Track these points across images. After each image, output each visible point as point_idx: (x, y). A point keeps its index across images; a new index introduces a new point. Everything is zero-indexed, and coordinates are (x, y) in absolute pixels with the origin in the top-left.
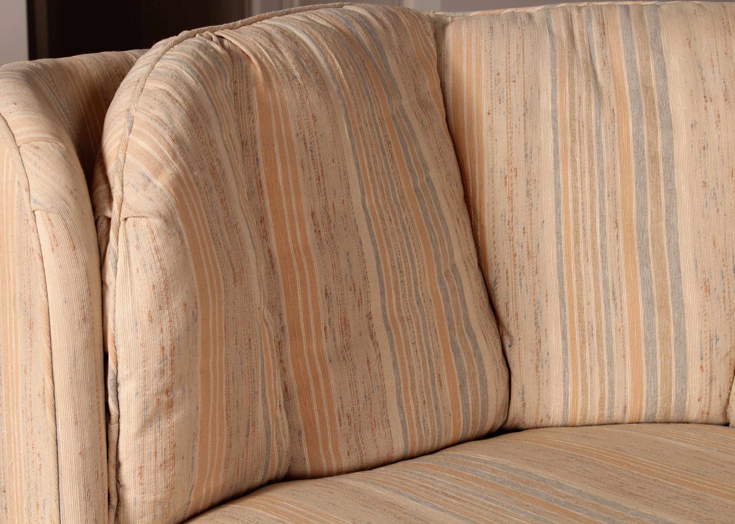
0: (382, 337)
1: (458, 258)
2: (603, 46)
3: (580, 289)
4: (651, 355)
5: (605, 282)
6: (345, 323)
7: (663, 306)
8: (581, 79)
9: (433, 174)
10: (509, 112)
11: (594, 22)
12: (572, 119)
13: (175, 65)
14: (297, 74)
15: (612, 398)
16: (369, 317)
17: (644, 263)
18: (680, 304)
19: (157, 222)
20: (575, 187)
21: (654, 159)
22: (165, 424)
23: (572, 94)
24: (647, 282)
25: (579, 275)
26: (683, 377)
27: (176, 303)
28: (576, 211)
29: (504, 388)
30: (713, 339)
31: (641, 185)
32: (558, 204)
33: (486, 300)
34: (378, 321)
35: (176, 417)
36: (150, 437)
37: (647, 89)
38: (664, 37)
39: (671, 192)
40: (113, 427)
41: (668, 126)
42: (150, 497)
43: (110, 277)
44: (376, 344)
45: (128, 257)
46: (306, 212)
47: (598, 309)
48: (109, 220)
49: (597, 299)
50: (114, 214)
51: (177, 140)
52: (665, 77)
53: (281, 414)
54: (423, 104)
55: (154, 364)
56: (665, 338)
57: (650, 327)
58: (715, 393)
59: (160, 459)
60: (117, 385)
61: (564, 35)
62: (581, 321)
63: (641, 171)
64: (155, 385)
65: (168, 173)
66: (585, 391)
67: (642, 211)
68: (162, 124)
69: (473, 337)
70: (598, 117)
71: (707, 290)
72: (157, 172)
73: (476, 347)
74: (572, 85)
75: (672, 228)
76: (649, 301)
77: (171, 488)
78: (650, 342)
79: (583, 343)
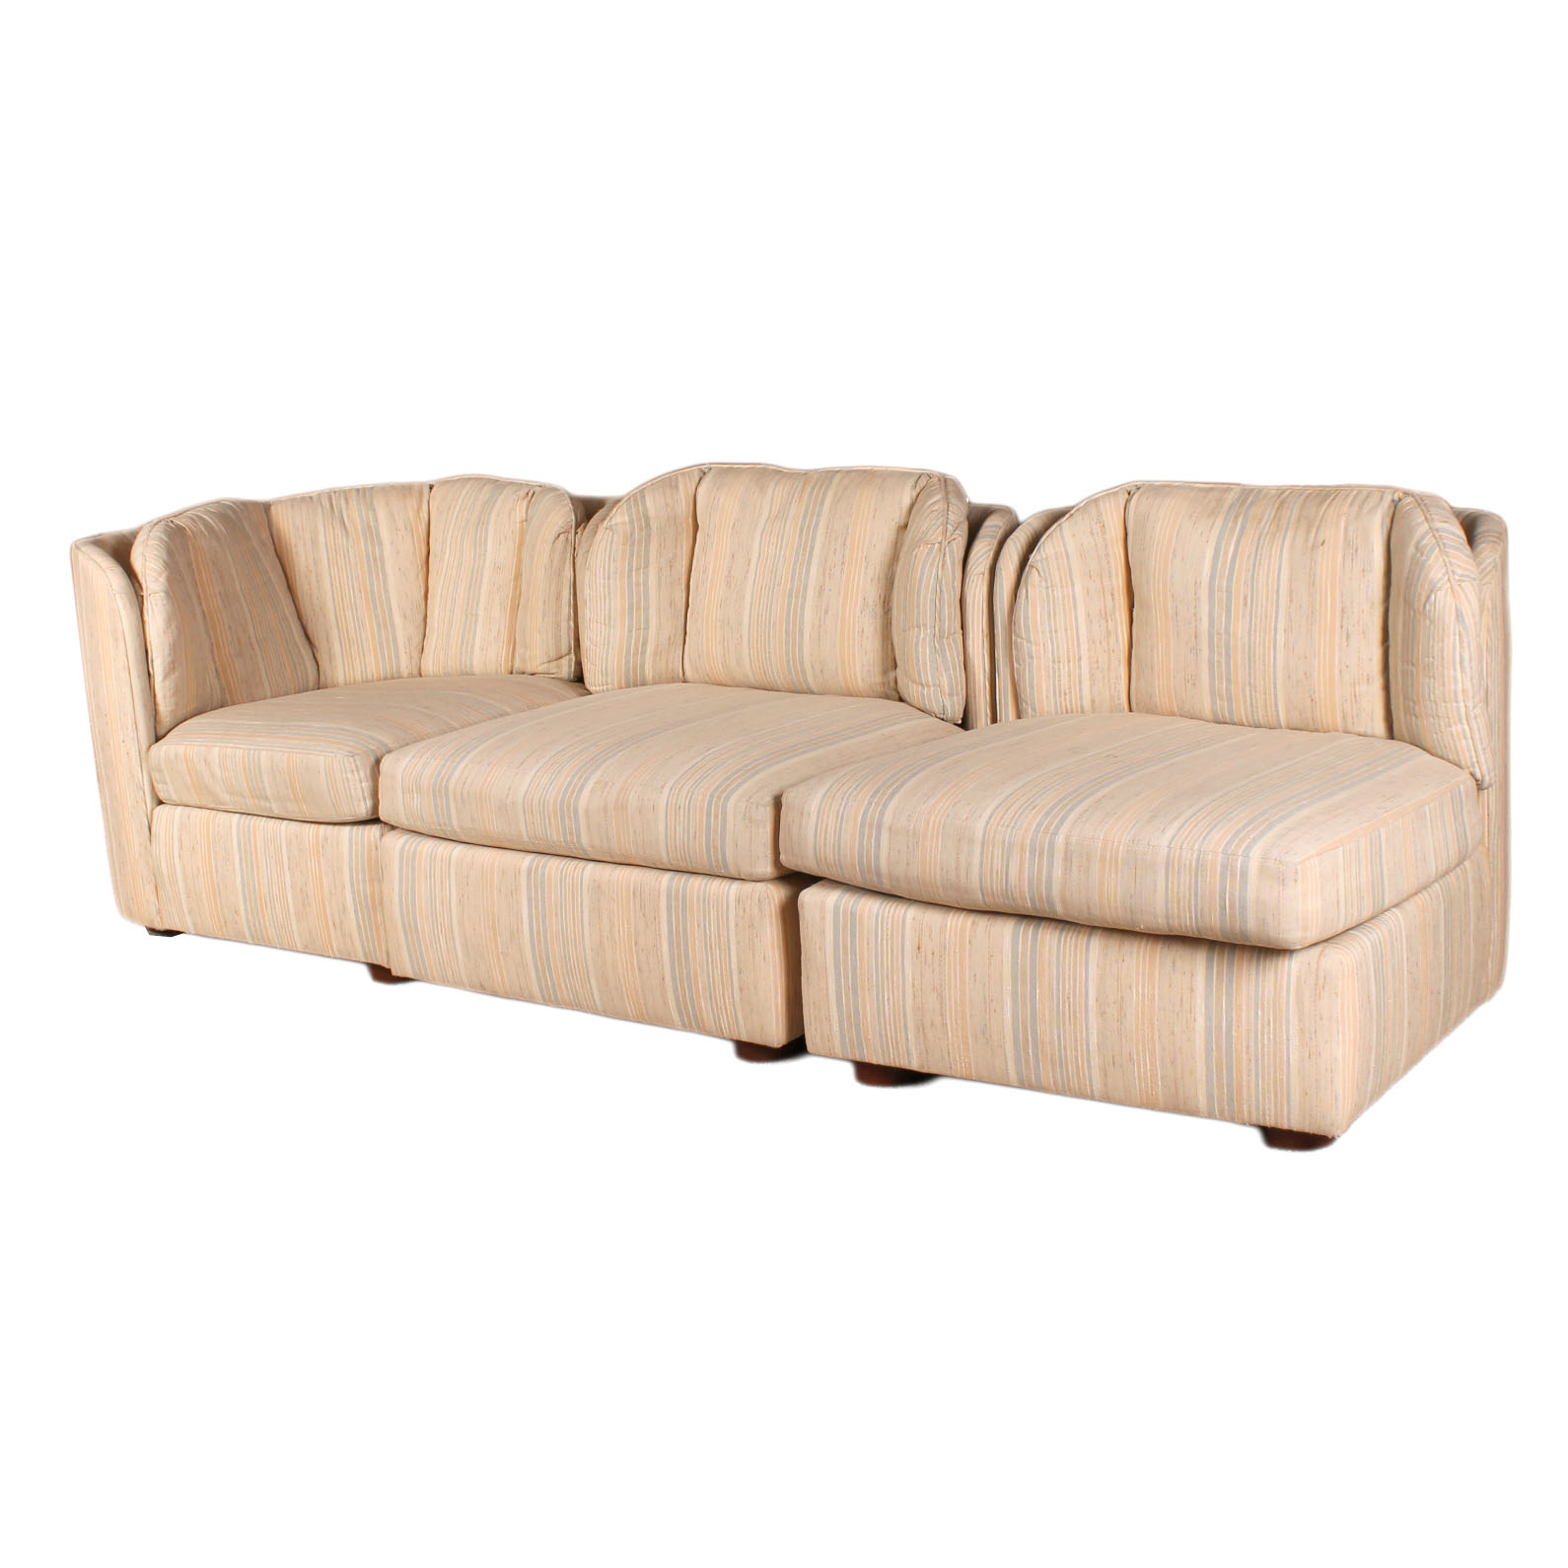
0: (256, 647)
1: (287, 612)
2: (347, 509)
3: (346, 621)
4: (382, 648)
5: (358, 619)
6: (239, 642)
7: (385, 627)
8: (338, 526)
9: (271, 575)
10: (305, 544)
11: (342, 499)
12: (335, 545)
13: (158, 534)
14: (206, 534)
15: (366, 671)
16: (249, 638)
17: (375, 608)
18: (393, 625)
19: (163, 594)
20: (339, 577)
21: (375, 560)
22: (172, 677)
23: (334, 534)
24: (376, 616)
25: (345, 617)
26: (397, 657)
27: (173, 627)
28: (341, 586)
29: (316, 672)
30: (409, 639)
31: (370, 573)
32: (332, 585)
33: (303, 633)
34: (254, 640)
35: (177, 674)
36: (167, 683)
37: (369, 527)
38: (375, 502)
39: (385, 574)
40: (152, 679)
41: (381, 544)
42: (169, 709)
43: (146, 618)
44: (253, 649)
45: (152, 608)
46: (217, 593)
47: (355, 630)
48: (142, 596)
49: (355, 626)
50: (145, 593)
51: (165, 562)
52: (377, 521)
53: (216, 681)
54: (263, 544)
55: (167, 651)
56: (387, 640)
57: (380, 637)
58: (414, 664)
59: (172, 692)
60: (152, 661)
61: (328, 506)
62: (348, 638)
63: (369, 566)
64: (168, 659)
65: (164, 575)
66: (353, 669)
67: (372, 584)
68: (160, 557)
69: (298, 648)
70: (347, 542)
71: (405, 617)
72: (160, 575)
73: (300, 651)
74: (333, 529)
75: (386, 591)
76: (378, 625)
77: (177, 705)
78: (381, 643)
79: (350, 647)
